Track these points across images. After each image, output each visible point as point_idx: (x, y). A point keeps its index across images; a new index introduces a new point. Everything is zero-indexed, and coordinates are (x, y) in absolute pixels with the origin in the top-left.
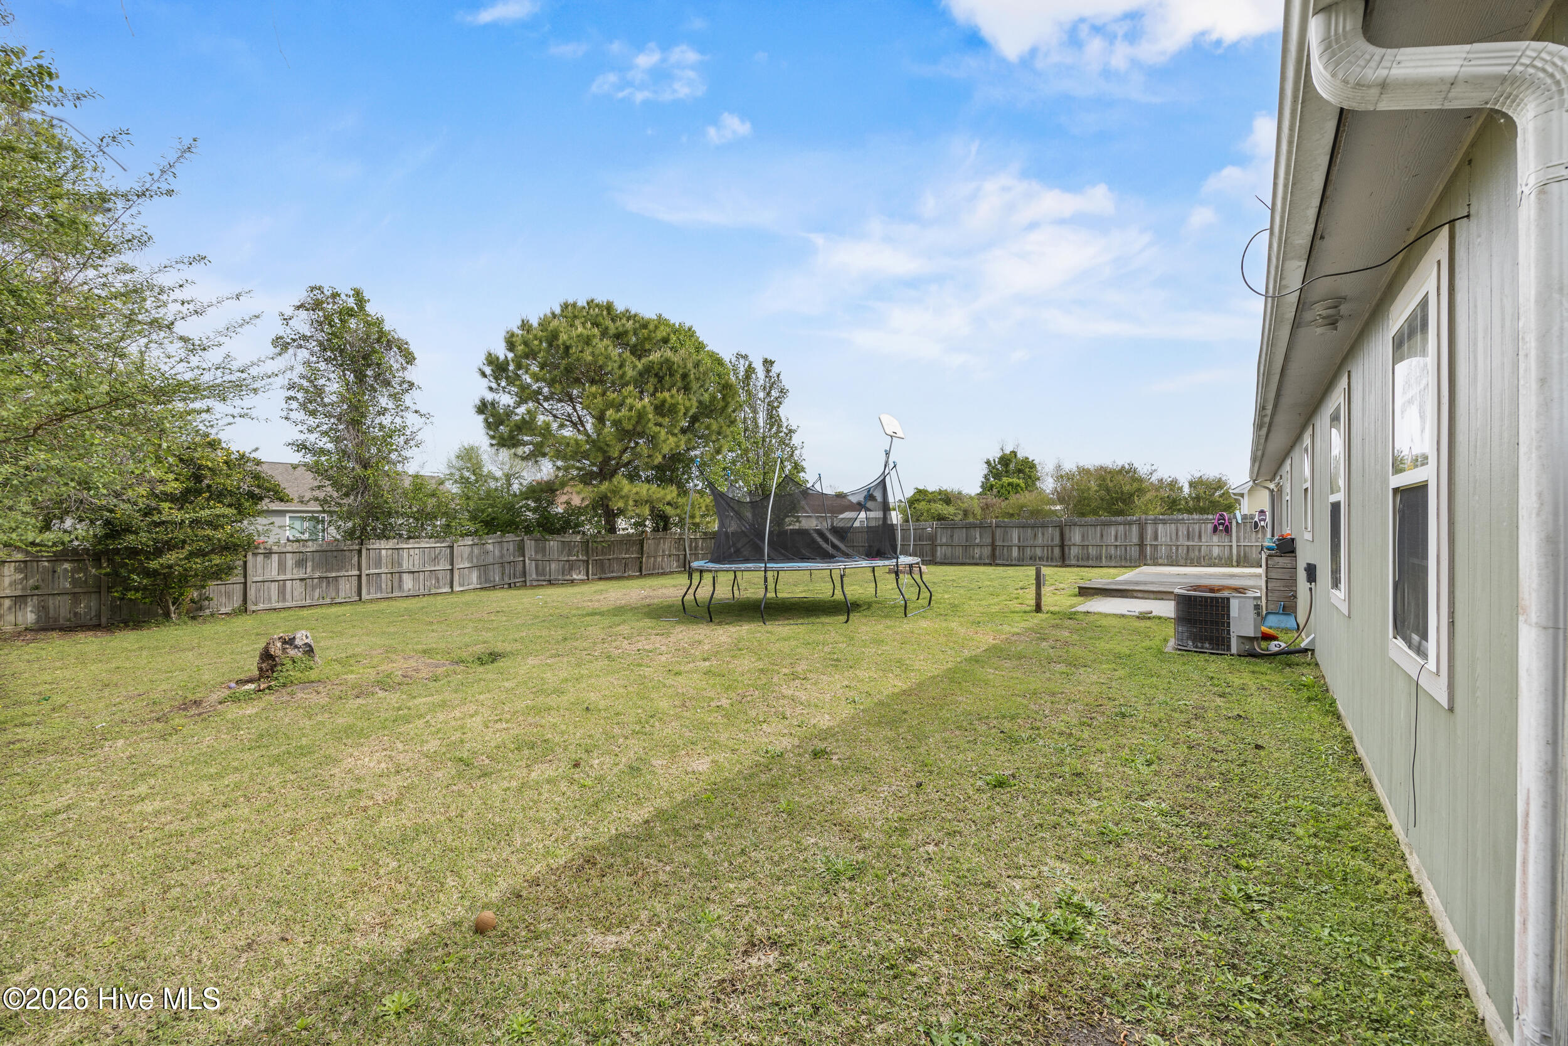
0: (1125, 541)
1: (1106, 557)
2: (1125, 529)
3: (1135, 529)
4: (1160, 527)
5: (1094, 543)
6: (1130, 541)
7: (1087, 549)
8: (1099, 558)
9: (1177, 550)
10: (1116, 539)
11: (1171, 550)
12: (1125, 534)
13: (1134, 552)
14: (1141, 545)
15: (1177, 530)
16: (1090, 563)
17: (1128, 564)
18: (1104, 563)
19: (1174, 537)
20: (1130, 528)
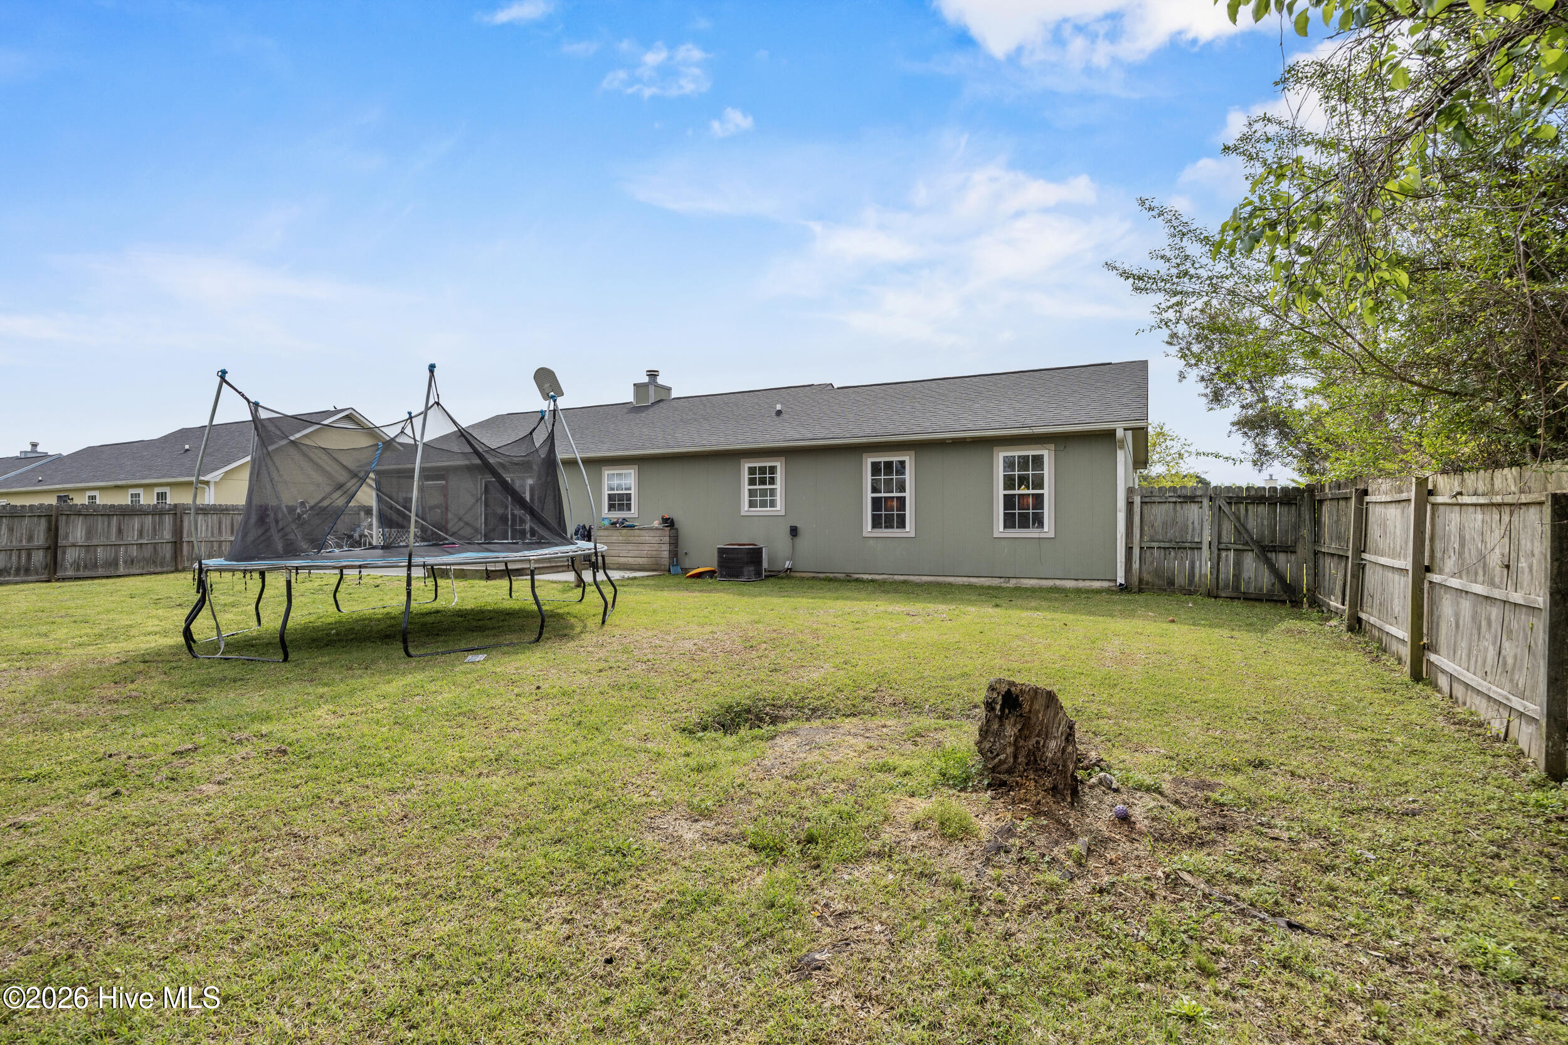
0: (154, 537)
1: (125, 562)
2: (154, 522)
3: (168, 520)
4: (200, 517)
5: (103, 541)
6: (162, 538)
7: (95, 551)
8: (114, 563)
9: (220, 547)
10: (141, 535)
11: (212, 547)
12: (154, 528)
13: (167, 552)
14: (177, 544)
15: (220, 523)
16: (100, 572)
17: (159, 569)
18: (122, 570)
19: (216, 532)
20: (161, 523)
